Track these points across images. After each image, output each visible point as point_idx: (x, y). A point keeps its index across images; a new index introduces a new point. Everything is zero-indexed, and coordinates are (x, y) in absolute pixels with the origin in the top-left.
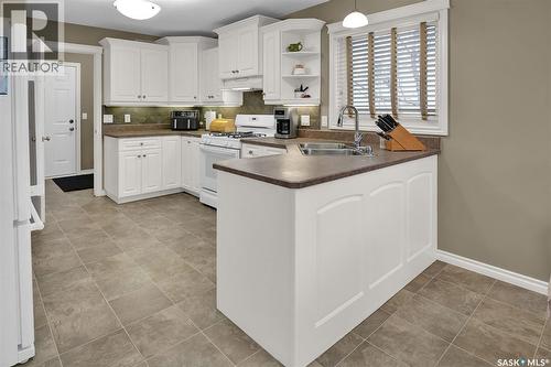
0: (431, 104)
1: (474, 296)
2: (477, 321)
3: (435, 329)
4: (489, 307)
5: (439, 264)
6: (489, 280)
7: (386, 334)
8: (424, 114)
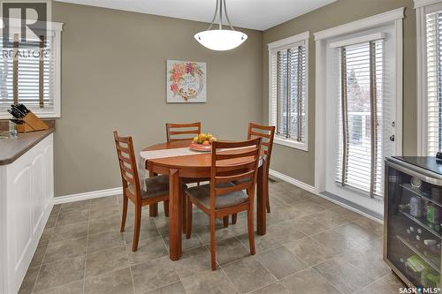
0: (46, 96)
1: (85, 211)
2: (93, 220)
3: (77, 235)
4: (94, 212)
5: (56, 207)
6: (88, 201)
7: (52, 254)
8: (42, 103)
